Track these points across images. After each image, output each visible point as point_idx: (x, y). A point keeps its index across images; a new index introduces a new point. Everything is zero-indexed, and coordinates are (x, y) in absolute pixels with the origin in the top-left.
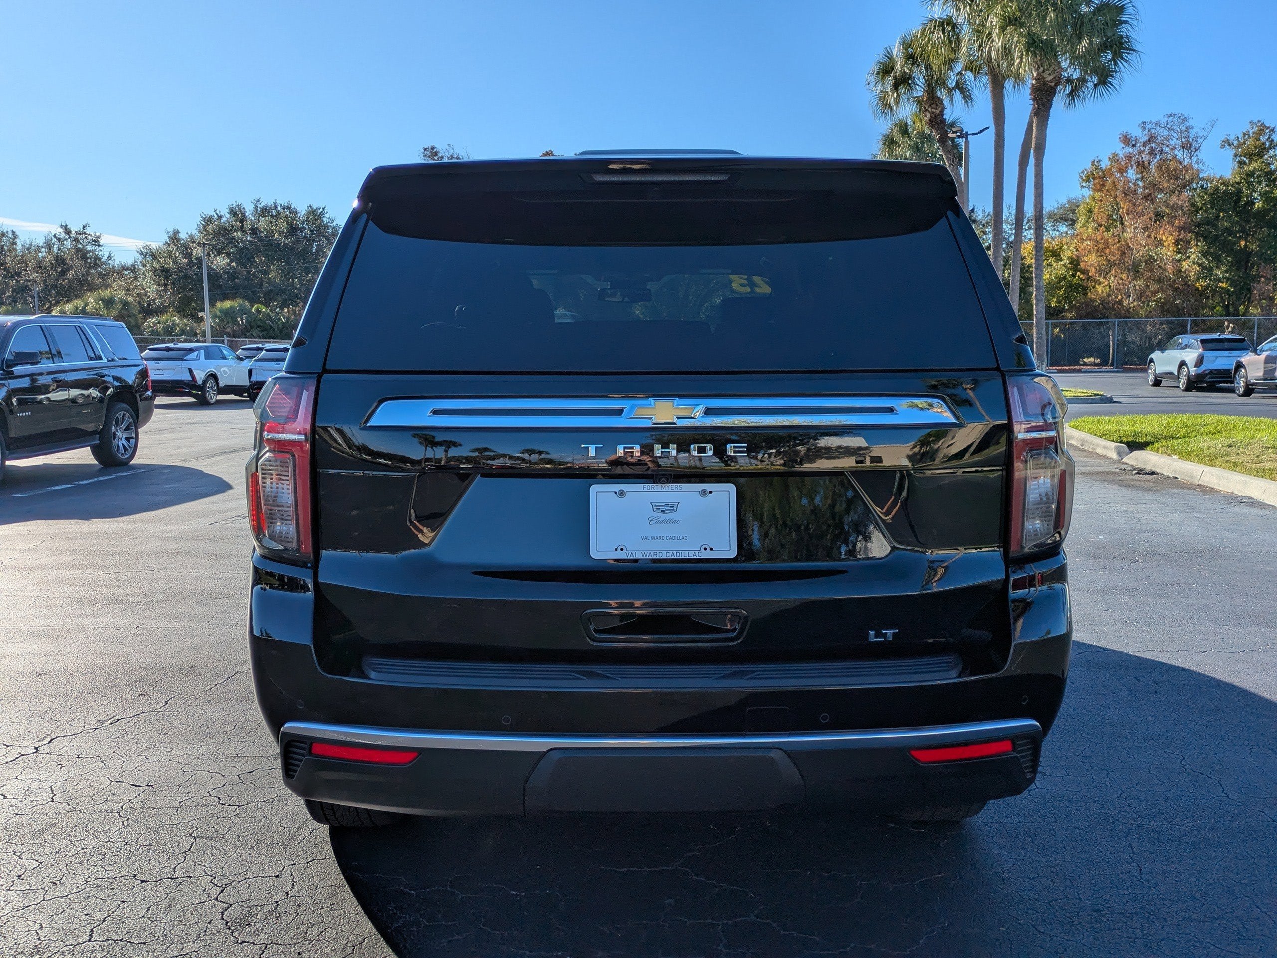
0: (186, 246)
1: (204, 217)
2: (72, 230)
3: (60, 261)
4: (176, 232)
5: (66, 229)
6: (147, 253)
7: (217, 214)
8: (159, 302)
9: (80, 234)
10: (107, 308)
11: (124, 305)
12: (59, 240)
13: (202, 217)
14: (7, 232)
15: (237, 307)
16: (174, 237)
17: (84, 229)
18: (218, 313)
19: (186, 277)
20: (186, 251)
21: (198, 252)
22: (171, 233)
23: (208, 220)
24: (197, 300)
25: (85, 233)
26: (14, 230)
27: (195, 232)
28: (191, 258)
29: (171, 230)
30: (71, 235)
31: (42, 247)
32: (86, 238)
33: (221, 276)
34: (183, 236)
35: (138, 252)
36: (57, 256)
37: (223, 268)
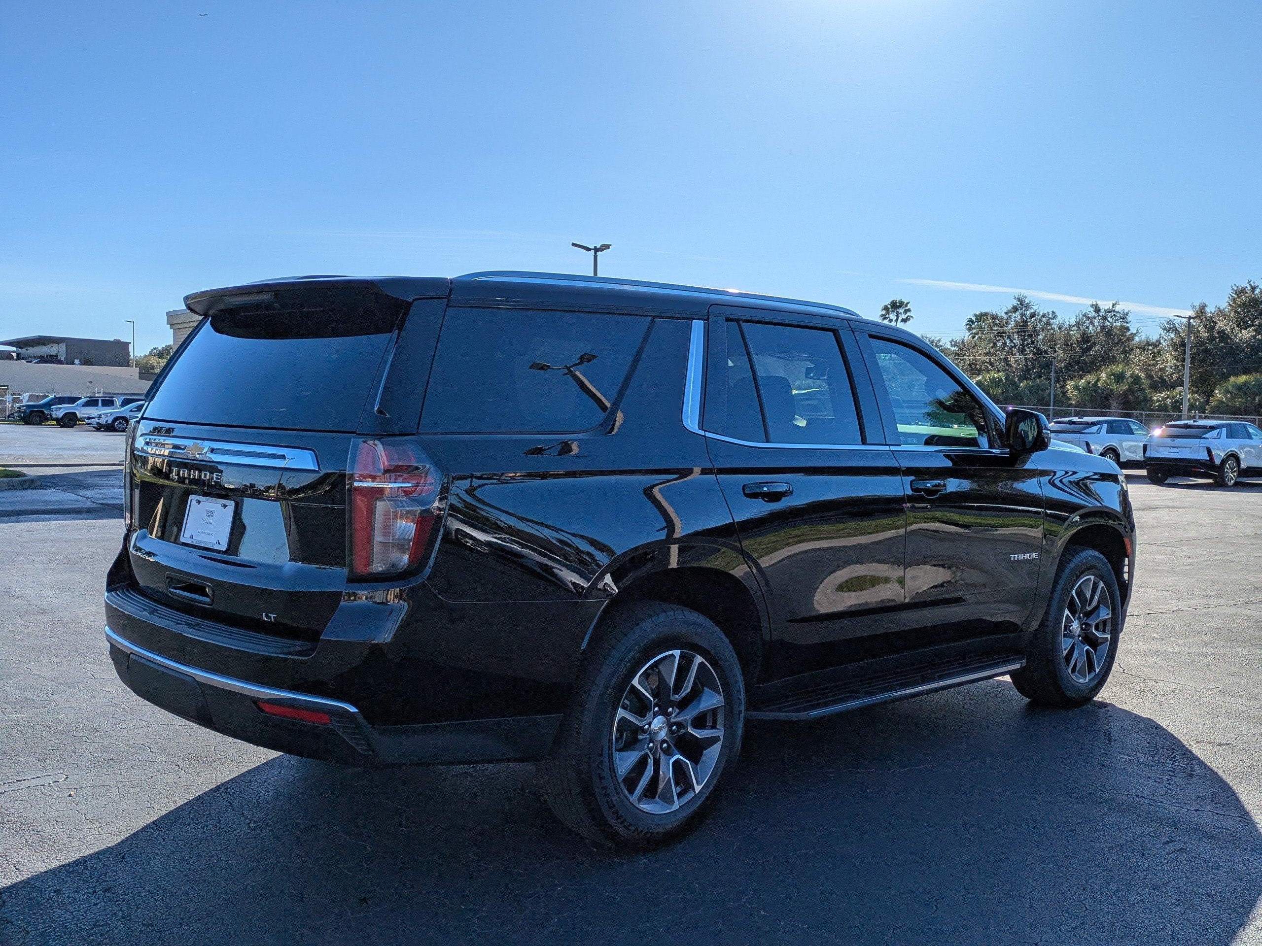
0: (1210, 320)
1: (1236, 289)
2: (1101, 308)
3: (1086, 338)
4: (1203, 307)
5: (1096, 308)
6: (1170, 328)
7: (1250, 285)
8: (1176, 377)
9: (1109, 312)
10: (1117, 382)
11: (1134, 380)
12: (1088, 318)
13: (1233, 289)
14: (1048, 313)
15: (1253, 381)
16: (1201, 311)
17: (1113, 307)
18: (1230, 387)
19: (1206, 351)
20: (1210, 324)
21: (1221, 325)
22: (1198, 307)
23: (1240, 292)
24: (1216, 375)
25: (1114, 311)
26: (1054, 311)
27: (1224, 304)
28: (1213, 332)
29: (1197, 304)
30: (1101, 314)
31: (1074, 326)
32: (1114, 315)
33: (1244, 349)
34: (1210, 310)
35: (1161, 328)
36: (1084, 334)
37: (1247, 341)
